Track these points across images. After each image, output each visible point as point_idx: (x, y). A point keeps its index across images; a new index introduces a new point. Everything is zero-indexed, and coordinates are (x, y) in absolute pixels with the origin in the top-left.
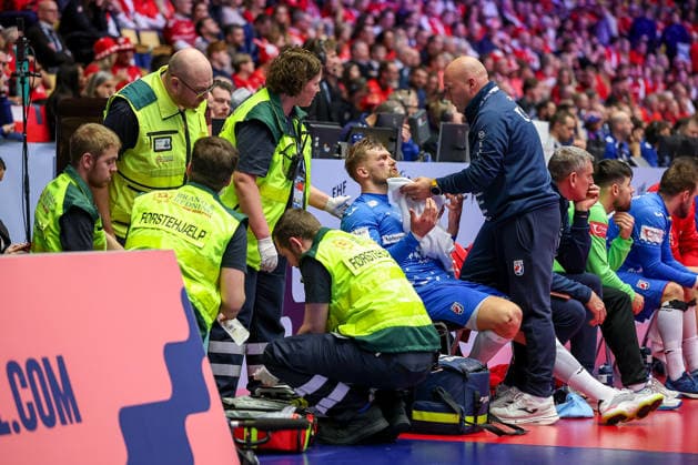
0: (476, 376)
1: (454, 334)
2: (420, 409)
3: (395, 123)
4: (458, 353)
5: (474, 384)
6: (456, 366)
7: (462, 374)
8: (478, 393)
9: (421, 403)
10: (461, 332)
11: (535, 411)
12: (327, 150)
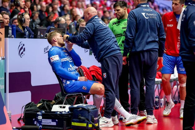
0: (92, 111)
1: (85, 97)
2: (74, 121)
3: (64, 27)
4: (86, 103)
5: (92, 113)
6: (86, 108)
7: (88, 110)
8: (93, 116)
9: (75, 120)
10: (87, 96)
11: (107, 122)
12: (42, 36)
